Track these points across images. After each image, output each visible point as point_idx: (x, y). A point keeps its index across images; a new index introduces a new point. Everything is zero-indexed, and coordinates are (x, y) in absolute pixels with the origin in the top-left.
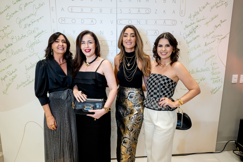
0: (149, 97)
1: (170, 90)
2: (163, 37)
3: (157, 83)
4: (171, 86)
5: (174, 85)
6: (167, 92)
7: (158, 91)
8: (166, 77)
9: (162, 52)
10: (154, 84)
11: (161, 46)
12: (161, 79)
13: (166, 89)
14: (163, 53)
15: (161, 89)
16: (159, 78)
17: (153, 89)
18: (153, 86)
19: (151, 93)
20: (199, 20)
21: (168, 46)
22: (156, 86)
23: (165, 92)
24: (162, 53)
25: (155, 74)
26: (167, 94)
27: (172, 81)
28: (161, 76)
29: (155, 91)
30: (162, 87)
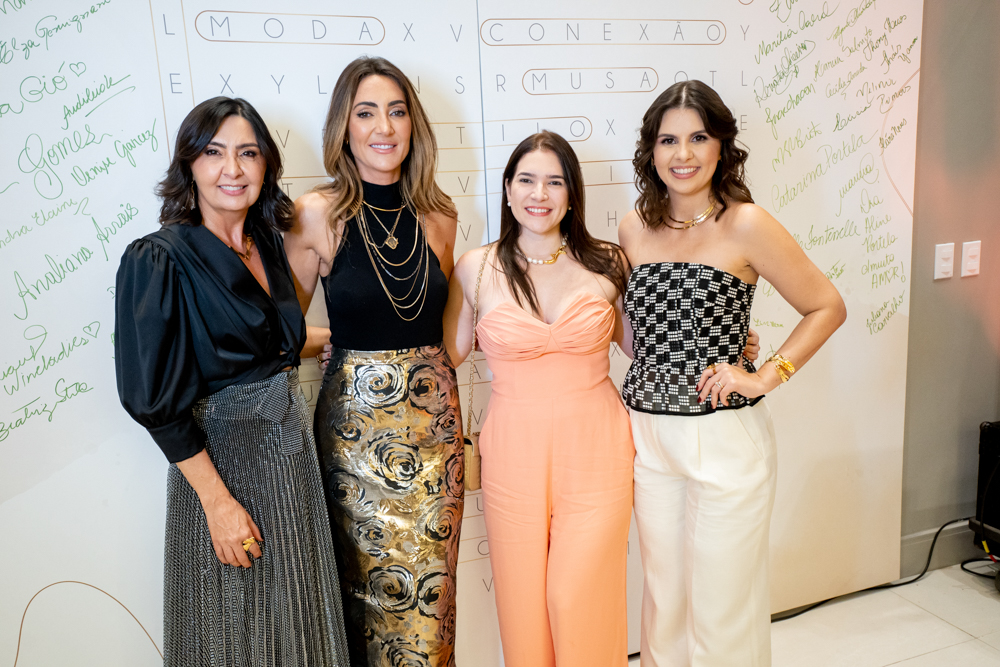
1: (734, 322)
2: (677, 102)
3: (679, 300)
4: (737, 304)
6: (726, 330)
7: (688, 335)
9: (675, 164)
10: (661, 307)
11: (670, 140)
13: (717, 321)
14: (682, 171)
15: (699, 321)
19: (655, 348)
21: (699, 137)
23: (716, 331)
24: (676, 170)
25: (659, 264)
26: (724, 341)
27: (736, 282)
28: (690, 270)
29: (674, 336)
30: (700, 312)
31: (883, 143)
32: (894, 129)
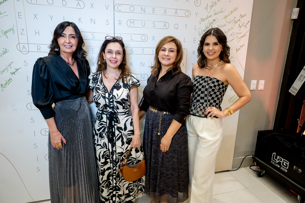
0: (194, 103)
1: (220, 94)
2: (210, 34)
3: (205, 86)
4: (222, 90)
5: (224, 89)
6: (217, 96)
7: (206, 95)
8: (216, 79)
11: (208, 44)
12: (209, 82)
13: (215, 93)
14: (210, 53)
15: (210, 92)
16: (208, 81)
17: (199, 93)
18: (200, 90)
20: (217, 13)
21: (216, 44)
22: (203, 90)
23: (214, 96)
25: (202, 76)
26: (216, 99)
27: (223, 84)
28: (210, 79)
29: (202, 95)
30: (210, 90)
31: (237, 50)
32: (240, 46)
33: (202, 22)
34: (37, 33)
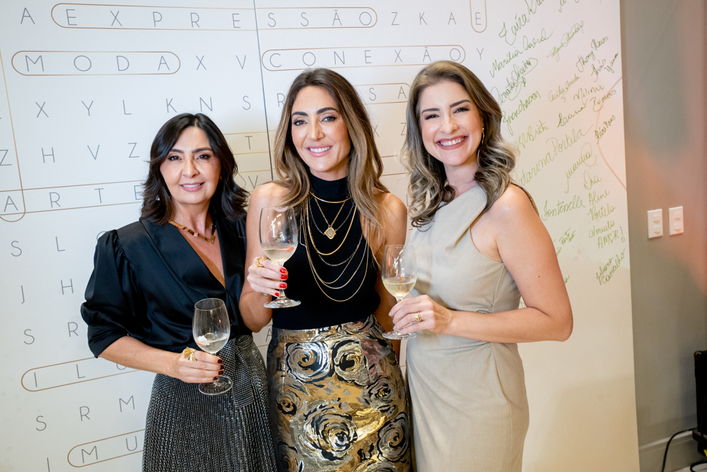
20: (532, 43)
31: (598, 135)
32: (606, 123)
33: (497, 72)
34: (48, 155)
